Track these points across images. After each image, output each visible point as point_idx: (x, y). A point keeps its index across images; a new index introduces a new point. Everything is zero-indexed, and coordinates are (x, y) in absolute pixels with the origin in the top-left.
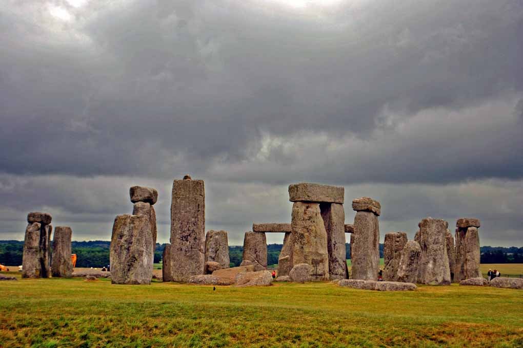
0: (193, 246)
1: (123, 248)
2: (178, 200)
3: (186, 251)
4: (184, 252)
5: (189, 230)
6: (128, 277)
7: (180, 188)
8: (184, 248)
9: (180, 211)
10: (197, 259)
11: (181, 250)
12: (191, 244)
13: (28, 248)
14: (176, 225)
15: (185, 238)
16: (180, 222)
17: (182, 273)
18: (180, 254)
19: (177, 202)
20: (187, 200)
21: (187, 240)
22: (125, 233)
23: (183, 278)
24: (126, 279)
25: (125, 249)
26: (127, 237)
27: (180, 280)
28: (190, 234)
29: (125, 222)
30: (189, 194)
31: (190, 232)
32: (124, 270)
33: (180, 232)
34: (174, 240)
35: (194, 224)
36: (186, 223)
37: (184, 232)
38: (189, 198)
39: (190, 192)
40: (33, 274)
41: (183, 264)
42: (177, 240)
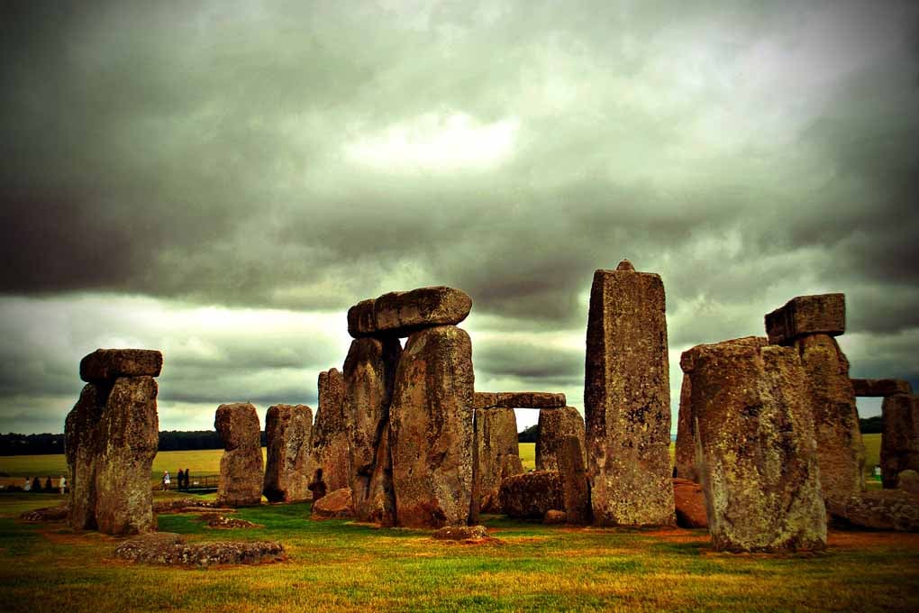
0: (655, 436)
1: (769, 442)
2: (618, 321)
3: (641, 448)
4: (636, 450)
5: (645, 396)
6: (784, 530)
7: (621, 291)
8: (636, 440)
9: (623, 350)
10: (663, 467)
11: (631, 444)
12: (651, 430)
13: (133, 449)
14: (617, 383)
15: (637, 415)
16: (625, 375)
17: (635, 504)
18: (628, 456)
19: (616, 325)
20: (636, 320)
21: (642, 422)
22: (763, 398)
23: (637, 515)
24: (778, 535)
25: (776, 443)
26: (776, 411)
27: (632, 522)
28: (647, 407)
29: (752, 365)
30: (640, 306)
31: (648, 400)
32: (778, 507)
33: (625, 400)
34: (614, 421)
35: (654, 380)
36: (638, 379)
37: (634, 400)
38: (639, 316)
39: (640, 301)
40: (147, 522)
41: (636, 482)
42: (622, 420)
